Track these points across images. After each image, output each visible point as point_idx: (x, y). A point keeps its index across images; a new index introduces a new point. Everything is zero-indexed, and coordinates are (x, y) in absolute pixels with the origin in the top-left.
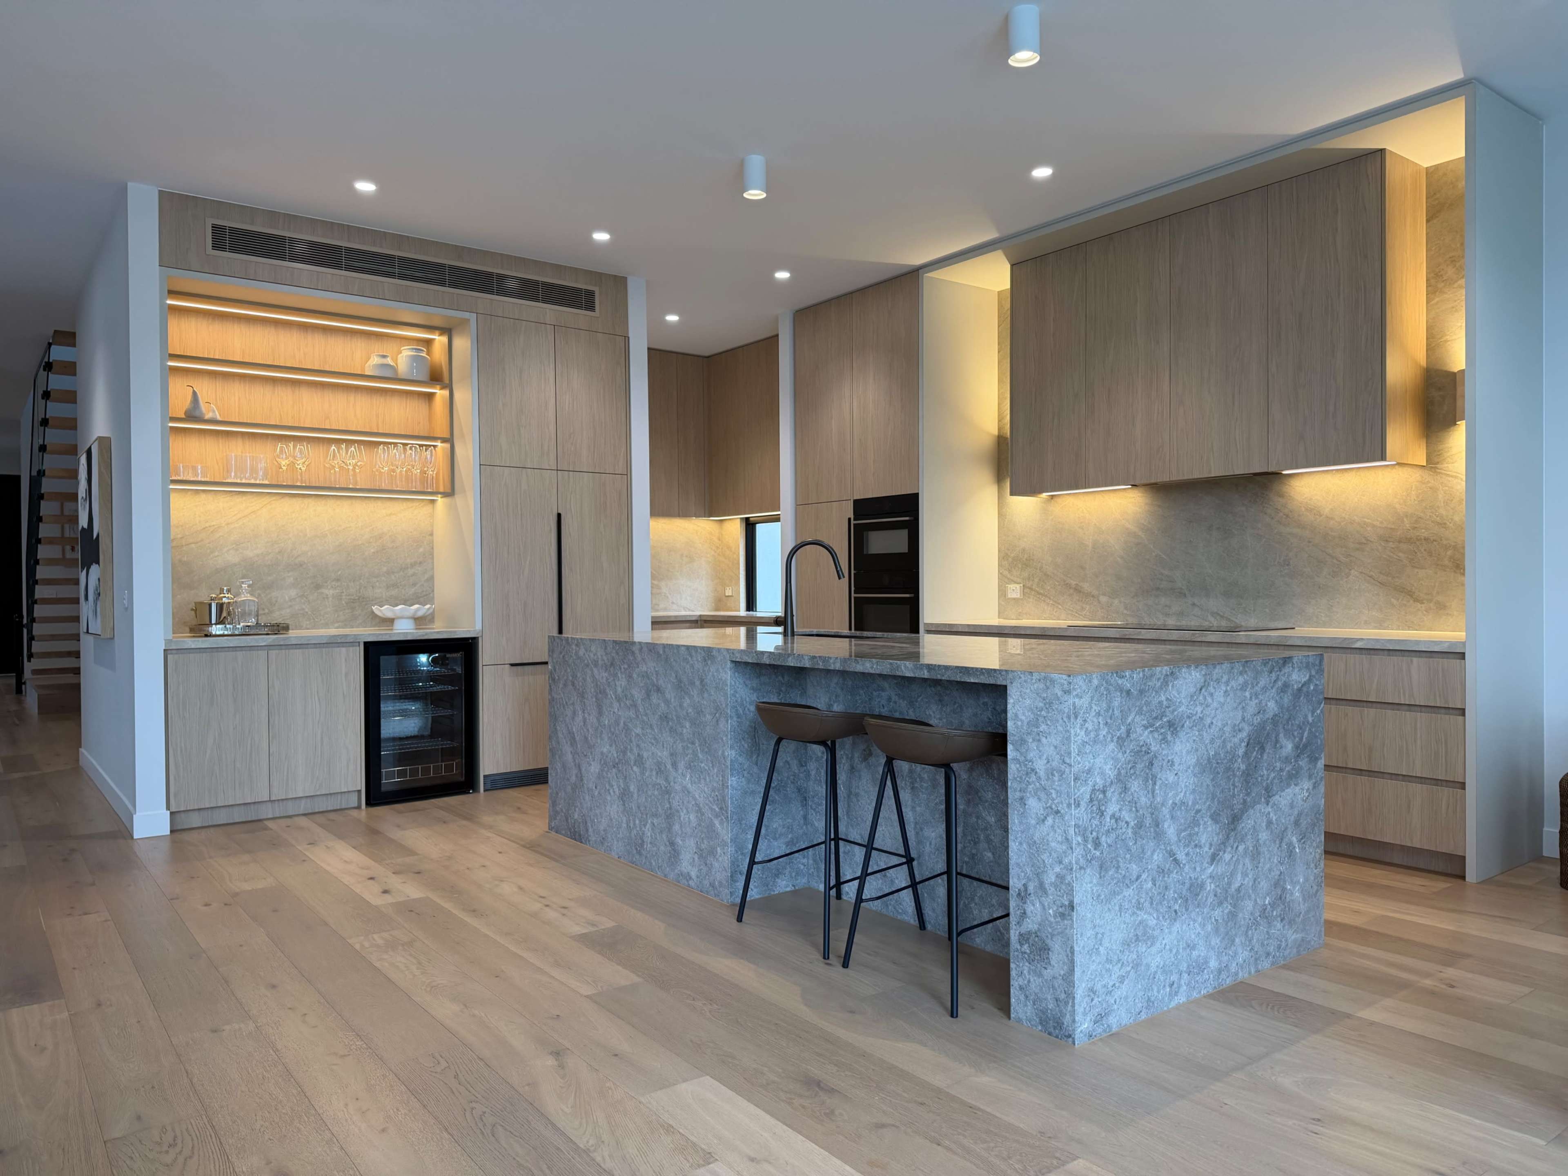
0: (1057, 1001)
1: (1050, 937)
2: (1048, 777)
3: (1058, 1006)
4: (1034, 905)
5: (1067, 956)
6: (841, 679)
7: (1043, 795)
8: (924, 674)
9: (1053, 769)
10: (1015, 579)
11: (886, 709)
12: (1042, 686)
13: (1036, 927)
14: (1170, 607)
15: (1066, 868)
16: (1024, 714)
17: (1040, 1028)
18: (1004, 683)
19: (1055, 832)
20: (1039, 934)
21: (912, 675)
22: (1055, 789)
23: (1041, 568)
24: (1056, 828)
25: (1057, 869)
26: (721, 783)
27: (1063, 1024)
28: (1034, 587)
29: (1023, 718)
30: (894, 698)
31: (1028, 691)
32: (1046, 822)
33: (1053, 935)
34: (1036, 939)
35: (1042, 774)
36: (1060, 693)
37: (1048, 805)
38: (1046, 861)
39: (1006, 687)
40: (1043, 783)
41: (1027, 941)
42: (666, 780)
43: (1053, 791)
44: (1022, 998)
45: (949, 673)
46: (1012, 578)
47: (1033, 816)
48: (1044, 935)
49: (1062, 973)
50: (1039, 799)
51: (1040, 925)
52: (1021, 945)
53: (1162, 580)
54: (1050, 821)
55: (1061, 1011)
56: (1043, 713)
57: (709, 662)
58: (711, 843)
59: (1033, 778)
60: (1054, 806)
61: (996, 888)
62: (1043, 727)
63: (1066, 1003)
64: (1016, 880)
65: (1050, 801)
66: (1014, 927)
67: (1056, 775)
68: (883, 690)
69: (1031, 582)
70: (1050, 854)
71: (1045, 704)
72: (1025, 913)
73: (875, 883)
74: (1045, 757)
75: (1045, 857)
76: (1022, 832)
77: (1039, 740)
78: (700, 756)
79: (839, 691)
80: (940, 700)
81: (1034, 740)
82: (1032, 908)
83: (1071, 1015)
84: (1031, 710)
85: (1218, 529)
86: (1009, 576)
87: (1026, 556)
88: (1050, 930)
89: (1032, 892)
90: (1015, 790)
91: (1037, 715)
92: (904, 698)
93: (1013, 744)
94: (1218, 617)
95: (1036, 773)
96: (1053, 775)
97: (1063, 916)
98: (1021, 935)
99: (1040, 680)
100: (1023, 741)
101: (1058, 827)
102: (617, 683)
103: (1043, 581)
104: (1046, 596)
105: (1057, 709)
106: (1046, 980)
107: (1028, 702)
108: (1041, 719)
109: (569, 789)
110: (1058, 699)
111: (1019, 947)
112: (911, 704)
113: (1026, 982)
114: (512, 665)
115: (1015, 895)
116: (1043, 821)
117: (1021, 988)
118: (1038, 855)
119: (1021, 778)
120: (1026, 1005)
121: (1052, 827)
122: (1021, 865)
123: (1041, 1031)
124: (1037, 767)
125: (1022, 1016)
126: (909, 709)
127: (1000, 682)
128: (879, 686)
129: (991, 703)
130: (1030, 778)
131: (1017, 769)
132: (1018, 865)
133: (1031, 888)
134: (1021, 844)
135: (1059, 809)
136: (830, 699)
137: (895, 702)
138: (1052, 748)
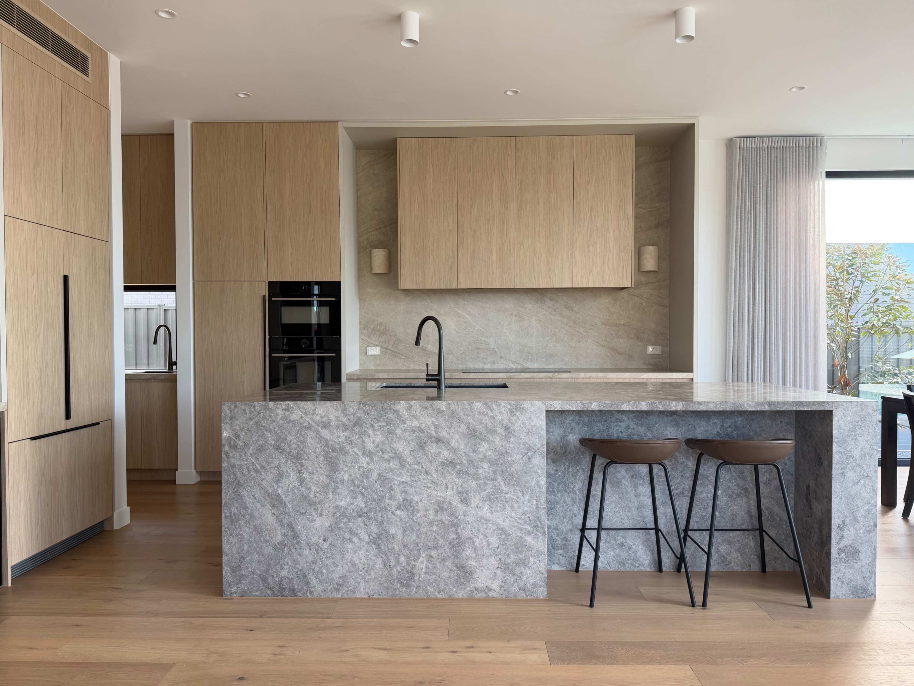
0: (864, 578)
1: (860, 545)
2: (862, 459)
3: (865, 580)
4: (849, 531)
5: (872, 552)
6: (577, 417)
7: (858, 469)
8: (765, 408)
9: (865, 454)
10: (374, 343)
11: (624, 434)
12: (859, 409)
13: (850, 542)
14: (486, 359)
15: (872, 505)
16: (845, 425)
17: (852, 596)
18: (831, 409)
19: (866, 487)
20: (852, 545)
21: (754, 409)
22: (866, 464)
23: (395, 335)
24: (866, 485)
25: (866, 507)
26: (535, 507)
27: (868, 589)
28: (389, 348)
29: (845, 428)
30: (632, 425)
31: (849, 412)
32: (859, 483)
33: (862, 544)
34: (851, 549)
35: (857, 457)
36: (871, 412)
37: (862, 473)
38: (859, 505)
39: (831, 412)
40: (858, 462)
41: (844, 551)
42: (452, 514)
43: (865, 466)
44: (839, 584)
45: (787, 406)
46: (371, 341)
47: (851, 482)
48: (856, 546)
49: (868, 562)
50: (855, 472)
51: (853, 540)
52: (839, 554)
53: (481, 343)
54: (862, 482)
55: (867, 583)
56: (860, 423)
57: (518, 413)
58: (521, 556)
59: (851, 460)
60: (865, 474)
61: (721, 532)
62: (859, 431)
63: (870, 578)
64: (836, 520)
65: (863, 471)
66: (835, 546)
67: (867, 456)
68: (621, 421)
69: (387, 345)
70: (862, 500)
71: (861, 419)
72: (843, 536)
73: (612, 552)
74: (860, 447)
75: (858, 502)
76: (842, 492)
77: (856, 439)
78: (504, 488)
79: (574, 425)
80: (676, 424)
81: (852, 439)
82: (848, 532)
83: (873, 583)
84: (851, 422)
85: (516, 316)
86: (368, 340)
87: (383, 327)
88: (860, 541)
89: (848, 523)
90: (838, 469)
91: (855, 425)
92: (642, 425)
93: (837, 443)
94: (516, 364)
95: (853, 457)
96: (865, 456)
97: (869, 531)
98: (839, 549)
99: (857, 406)
100: (844, 441)
101: (868, 484)
102: (366, 440)
103: (397, 344)
104: (399, 353)
105: (869, 421)
106: (857, 570)
107: (849, 419)
108: (857, 427)
109: (268, 550)
110: (870, 415)
111: (838, 556)
112: (649, 428)
113: (842, 574)
114: (33, 439)
115: (836, 528)
116: (857, 483)
117: (838, 578)
118: (853, 502)
119: (842, 461)
120: (842, 587)
121: (864, 485)
122: (841, 510)
123: (853, 598)
124: (854, 454)
125: (839, 594)
126: (647, 432)
127: (828, 408)
128: (617, 419)
129: (719, 422)
130: (849, 461)
131: (840, 457)
132: (838, 510)
133: (847, 521)
134: (841, 498)
135: (869, 474)
136: (565, 431)
137: (634, 429)
138: (865, 442)
